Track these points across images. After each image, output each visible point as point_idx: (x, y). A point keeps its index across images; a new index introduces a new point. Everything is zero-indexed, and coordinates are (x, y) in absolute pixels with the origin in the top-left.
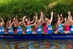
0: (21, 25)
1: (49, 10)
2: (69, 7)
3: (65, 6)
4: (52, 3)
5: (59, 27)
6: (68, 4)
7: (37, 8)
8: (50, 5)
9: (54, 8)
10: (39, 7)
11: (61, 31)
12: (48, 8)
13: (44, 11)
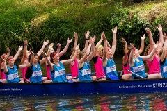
0: (39, 62)
1: (33, 32)
2: (76, 24)
3: (67, 23)
4: (38, 16)
5: (135, 65)
6: (73, 17)
7: (7, 27)
8: (35, 20)
9: (43, 27)
10: (10, 25)
11: (141, 73)
12: (29, 27)
13: (21, 33)
